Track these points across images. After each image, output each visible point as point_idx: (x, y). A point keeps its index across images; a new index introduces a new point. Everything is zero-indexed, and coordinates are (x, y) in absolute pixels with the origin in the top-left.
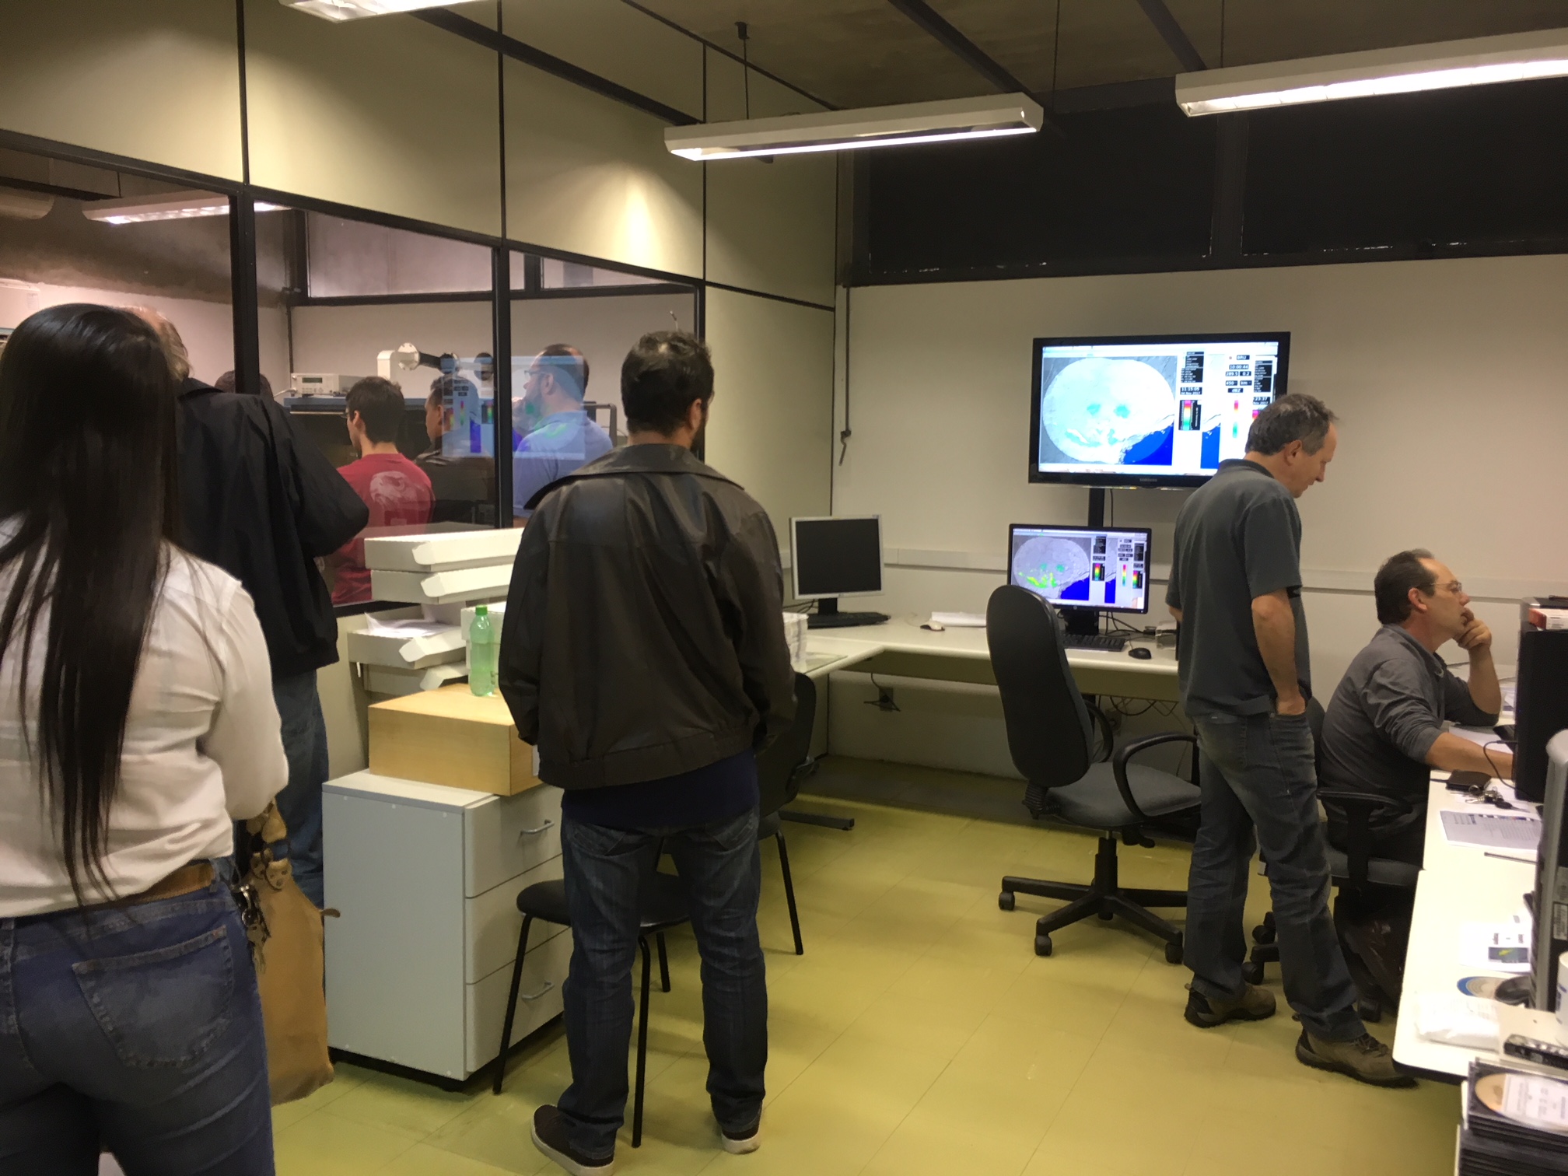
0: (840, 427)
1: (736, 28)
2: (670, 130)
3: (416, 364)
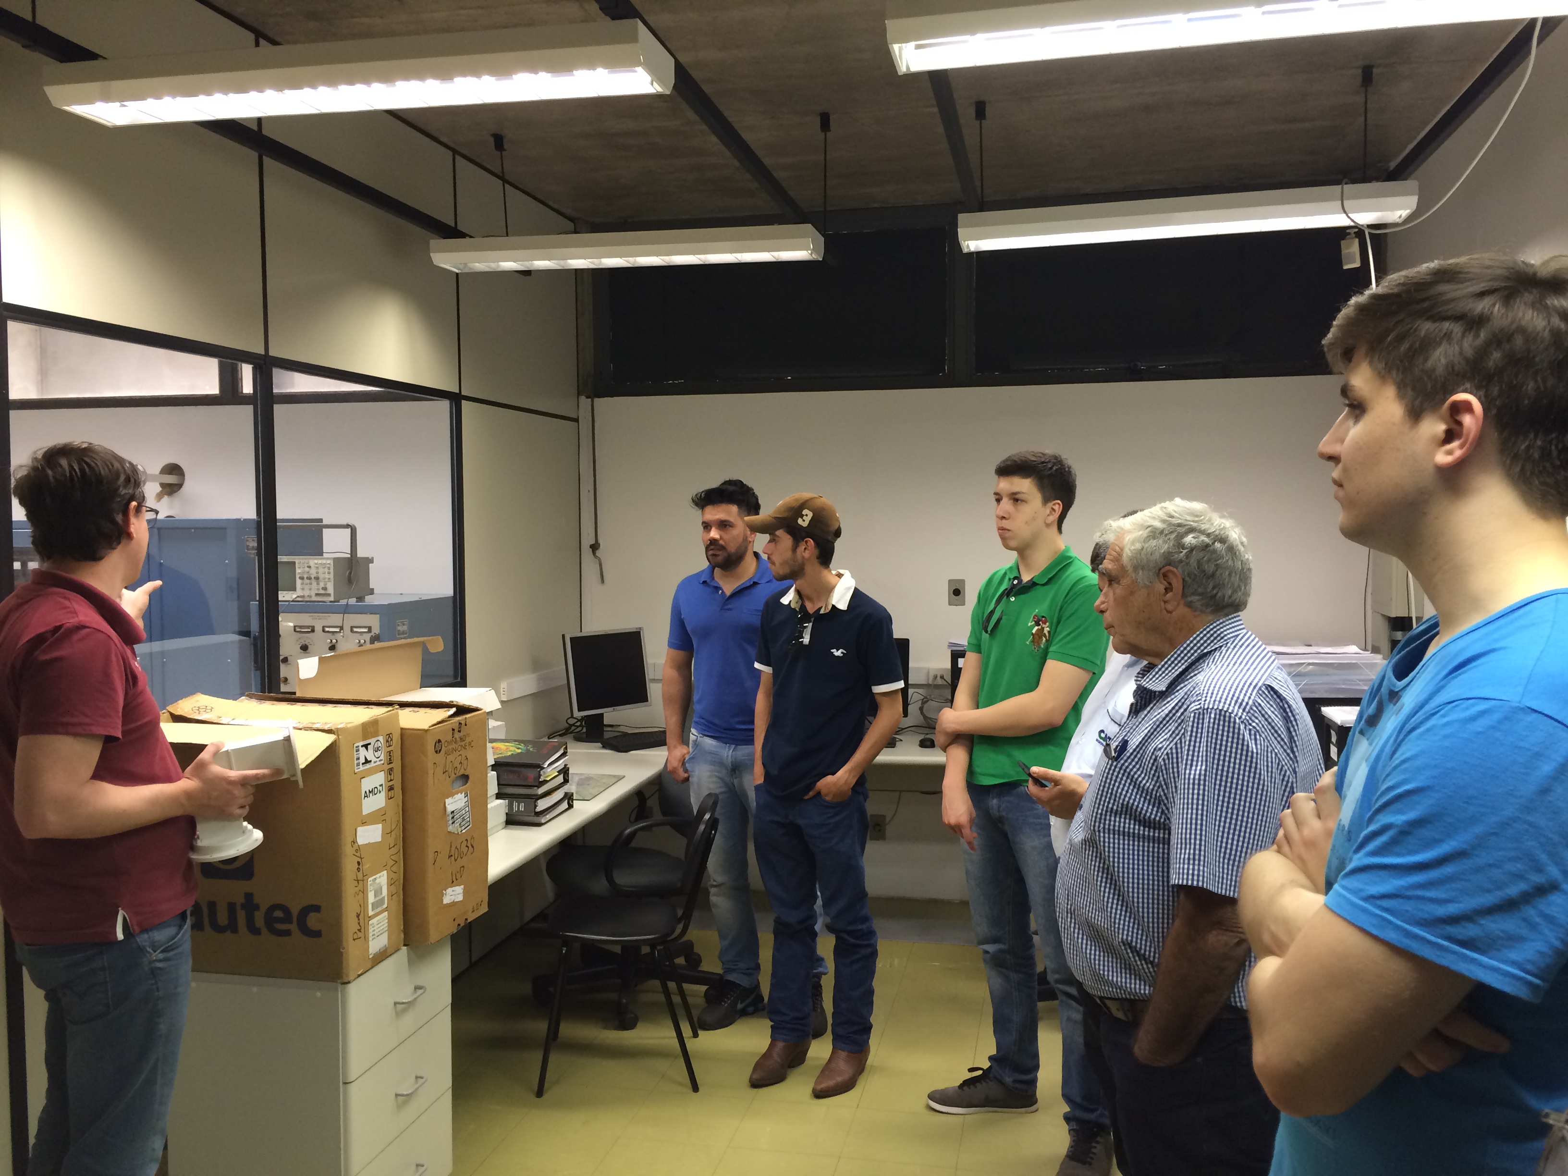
0: (588, 540)
1: (492, 140)
2: (436, 242)
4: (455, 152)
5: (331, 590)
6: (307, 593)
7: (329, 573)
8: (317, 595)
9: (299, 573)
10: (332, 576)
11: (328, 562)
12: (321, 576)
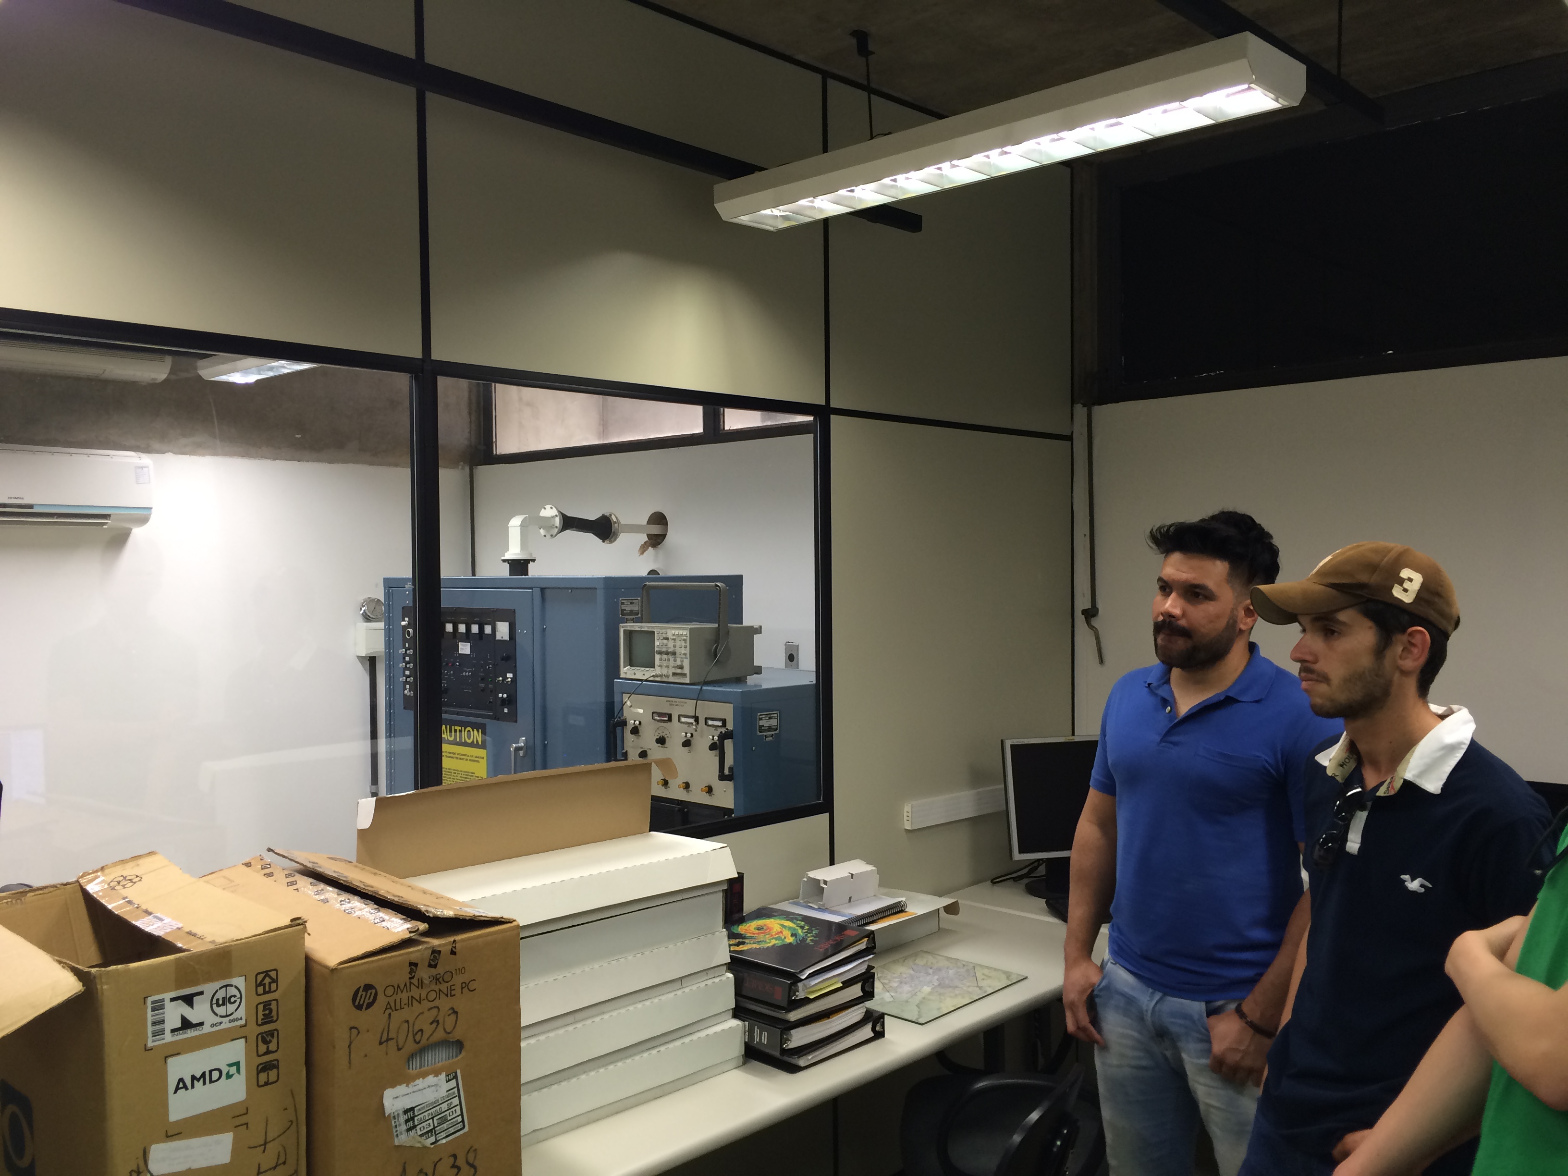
0: (1082, 602)
1: (855, 41)
2: (720, 187)
3: (556, 530)
4: (826, 75)
5: (687, 670)
6: (665, 671)
7: (685, 647)
8: (674, 674)
9: (658, 646)
10: (688, 651)
11: (685, 633)
12: (678, 650)
